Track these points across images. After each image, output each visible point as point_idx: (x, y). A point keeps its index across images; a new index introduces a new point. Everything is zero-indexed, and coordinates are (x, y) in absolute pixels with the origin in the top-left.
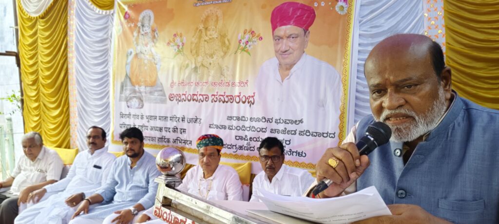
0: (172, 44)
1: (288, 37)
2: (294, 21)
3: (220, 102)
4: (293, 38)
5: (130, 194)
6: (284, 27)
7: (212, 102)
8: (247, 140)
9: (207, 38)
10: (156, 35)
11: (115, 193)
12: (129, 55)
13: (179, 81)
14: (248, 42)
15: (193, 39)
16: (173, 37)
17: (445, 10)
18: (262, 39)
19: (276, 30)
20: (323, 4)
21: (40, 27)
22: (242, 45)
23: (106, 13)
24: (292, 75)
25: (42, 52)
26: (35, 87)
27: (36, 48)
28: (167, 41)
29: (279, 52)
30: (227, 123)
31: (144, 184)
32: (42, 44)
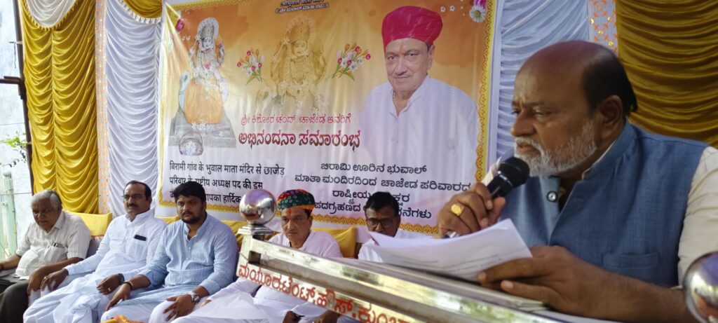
0: (245, 65)
1: (406, 54)
2: (413, 33)
3: (311, 143)
4: (412, 55)
5: (188, 275)
6: (399, 41)
7: (300, 144)
8: (350, 196)
9: (294, 57)
10: (222, 53)
11: (167, 274)
12: (183, 80)
13: (254, 116)
14: (350, 61)
15: (275, 58)
16: (245, 55)
17: (618, 15)
18: (370, 57)
19: (389, 45)
20: (452, 9)
21: (54, 42)
22: (343, 66)
23: (150, 22)
24: (410, 105)
25: (58, 77)
26: (47, 128)
27: (49, 72)
28: (238, 60)
29: (394, 74)
30: (321, 173)
31: (207, 260)
32: (57, 66)
